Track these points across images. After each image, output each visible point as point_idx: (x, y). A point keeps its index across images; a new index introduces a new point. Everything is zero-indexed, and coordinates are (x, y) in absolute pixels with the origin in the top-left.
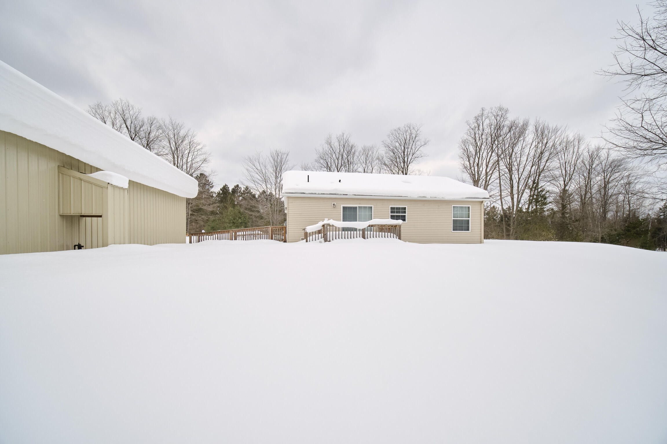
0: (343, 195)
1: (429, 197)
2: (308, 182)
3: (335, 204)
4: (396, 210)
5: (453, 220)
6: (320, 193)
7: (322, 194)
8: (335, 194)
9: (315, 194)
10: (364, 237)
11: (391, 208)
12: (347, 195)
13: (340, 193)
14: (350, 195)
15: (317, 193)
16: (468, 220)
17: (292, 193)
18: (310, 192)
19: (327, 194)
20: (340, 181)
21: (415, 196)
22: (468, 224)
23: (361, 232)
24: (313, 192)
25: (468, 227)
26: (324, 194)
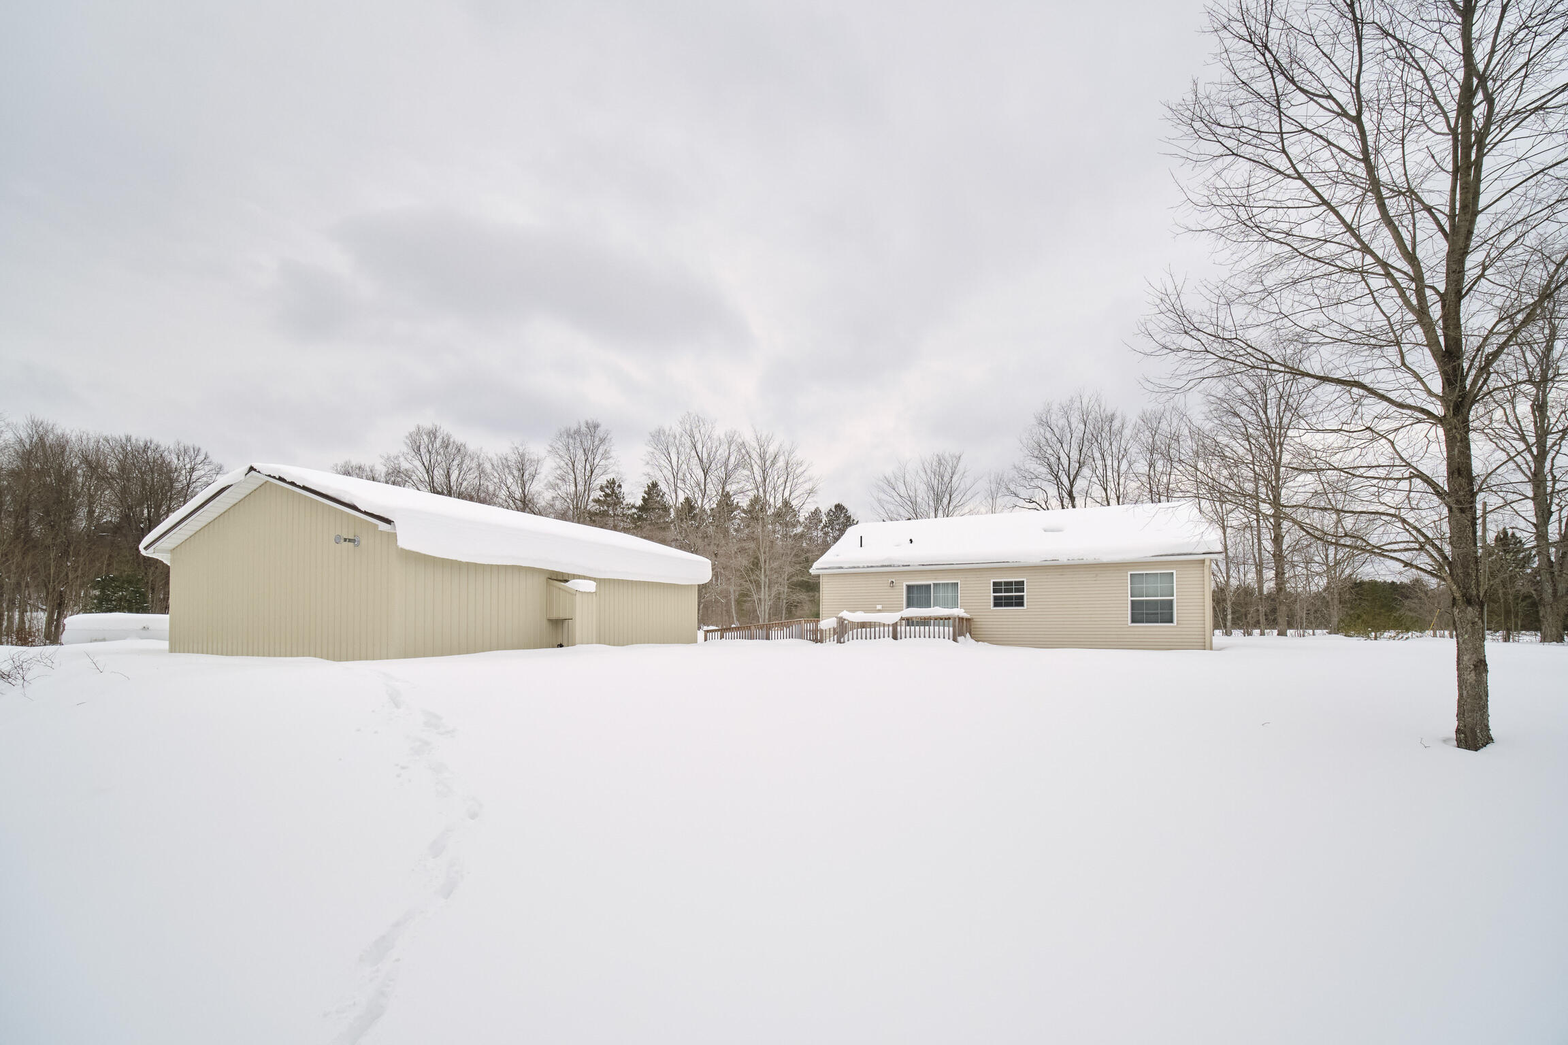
0: (903, 566)
1: (1063, 560)
2: (861, 546)
3: (894, 581)
4: (1003, 587)
5: (1132, 601)
6: (866, 565)
7: (868, 567)
8: (890, 566)
9: (858, 567)
10: (895, 638)
11: (995, 584)
12: (909, 566)
13: (896, 563)
14: (914, 565)
15: (861, 565)
16: (1171, 601)
17: (826, 569)
18: (851, 566)
19: (877, 567)
20: (911, 541)
21: (1035, 560)
22: (1172, 608)
23: (891, 628)
24: (856, 565)
25: (1172, 614)
26: (872, 567)
